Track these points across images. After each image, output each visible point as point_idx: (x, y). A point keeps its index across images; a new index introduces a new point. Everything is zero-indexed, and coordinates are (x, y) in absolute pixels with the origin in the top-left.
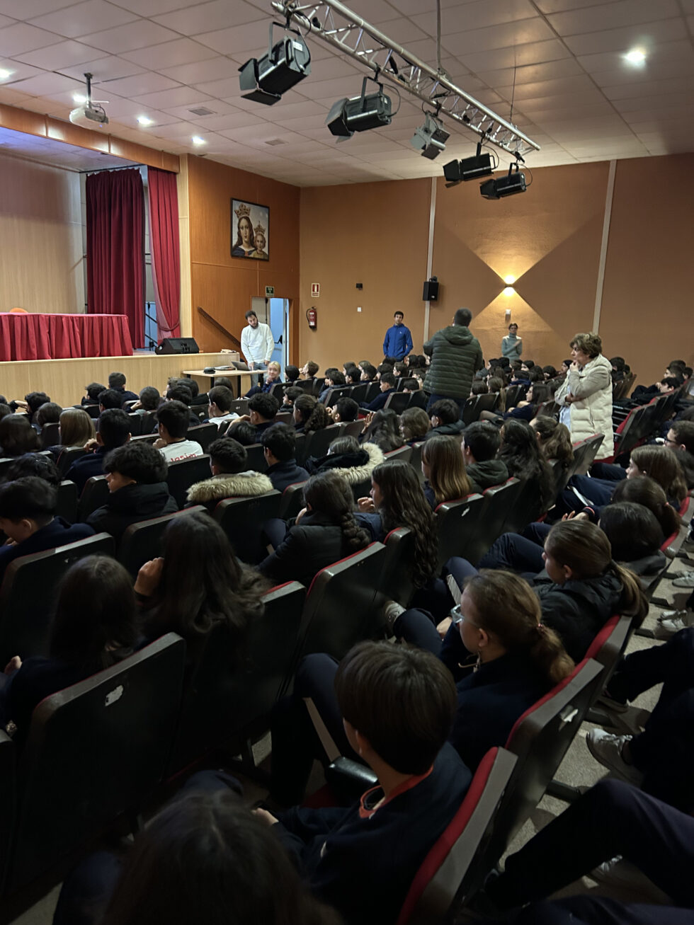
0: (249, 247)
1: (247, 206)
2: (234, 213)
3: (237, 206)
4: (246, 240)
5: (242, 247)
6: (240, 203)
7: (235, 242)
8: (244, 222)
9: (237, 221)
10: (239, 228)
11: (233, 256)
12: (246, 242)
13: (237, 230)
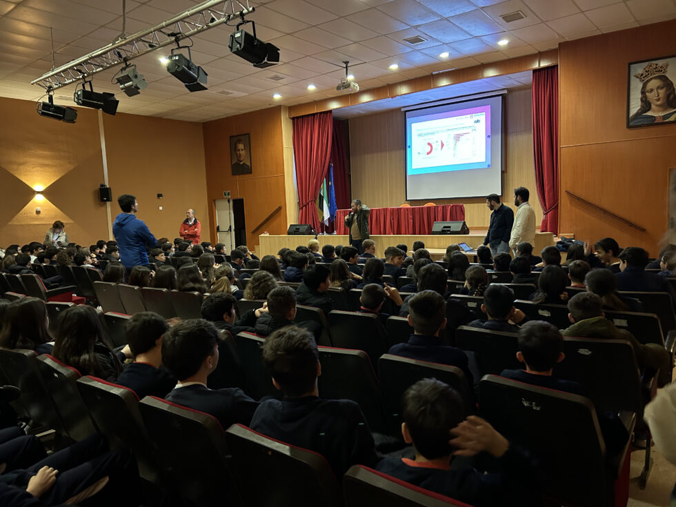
0: (665, 110)
1: (661, 63)
2: (632, 78)
3: (638, 69)
4: (659, 103)
5: (649, 113)
6: (646, 64)
7: (634, 110)
8: (654, 84)
9: (641, 85)
10: (643, 93)
11: (629, 127)
12: (657, 106)
13: (640, 96)
